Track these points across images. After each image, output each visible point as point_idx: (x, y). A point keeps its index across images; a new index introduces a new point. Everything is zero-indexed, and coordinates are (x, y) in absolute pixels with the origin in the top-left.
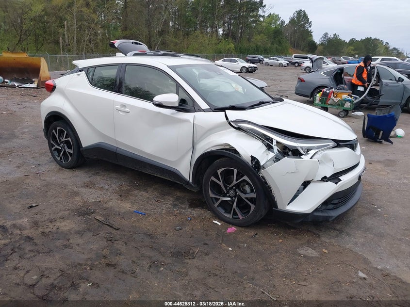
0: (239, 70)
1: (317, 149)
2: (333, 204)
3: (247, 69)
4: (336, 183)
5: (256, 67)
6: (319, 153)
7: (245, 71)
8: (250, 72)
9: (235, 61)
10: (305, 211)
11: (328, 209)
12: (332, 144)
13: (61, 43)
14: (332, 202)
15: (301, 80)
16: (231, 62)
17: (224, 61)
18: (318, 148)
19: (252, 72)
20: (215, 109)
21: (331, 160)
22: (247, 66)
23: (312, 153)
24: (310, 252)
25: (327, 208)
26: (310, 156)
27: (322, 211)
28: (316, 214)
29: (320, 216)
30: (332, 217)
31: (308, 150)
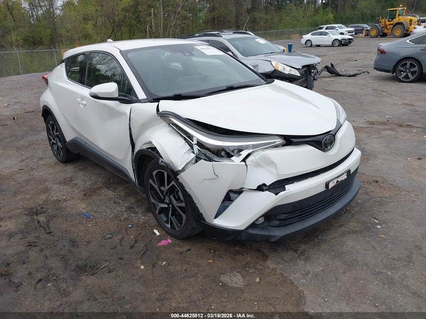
0: (331, 43)
1: (253, 148)
2: (280, 220)
3: (340, 41)
4: (276, 194)
5: (352, 39)
6: (255, 154)
7: (337, 44)
8: (344, 45)
9: (326, 34)
10: (235, 227)
11: (273, 226)
12: (279, 141)
13: (148, 31)
14: (278, 217)
15: (382, 52)
16: (321, 35)
17: (312, 35)
18: (254, 146)
19: (347, 45)
20: (154, 99)
21: (273, 162)
22: (340, 39)
23: (244, 154)
24: (236, 280)
25: (270, 224)
26: (242, 157)
27: (263, 228)
28: (251, 231)
29: (258, 235)
30: (275, 237)
31: (240, 150)
